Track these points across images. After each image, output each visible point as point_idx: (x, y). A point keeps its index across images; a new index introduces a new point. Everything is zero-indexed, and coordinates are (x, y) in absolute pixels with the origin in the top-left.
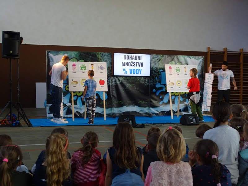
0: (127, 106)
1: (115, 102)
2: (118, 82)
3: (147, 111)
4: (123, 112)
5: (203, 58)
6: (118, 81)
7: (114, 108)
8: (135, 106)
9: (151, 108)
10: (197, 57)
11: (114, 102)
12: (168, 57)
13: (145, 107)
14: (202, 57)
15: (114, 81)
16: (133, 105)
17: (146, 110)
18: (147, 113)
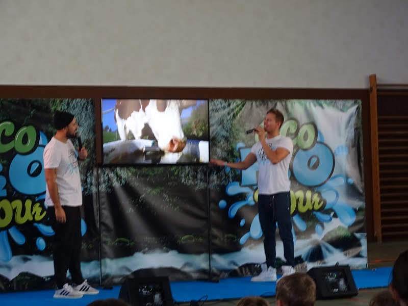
0: (144, 253)
1: (108, 241)
2: (116, 184)
3: (204, 265)
4: (134, 269)
5: (356, 106)
6: (117, 181)
7: (108, 261)
8: (167, 252)
9: (215, 256)
10: (340, 103)
11: (105, 242)
12: (257, 106)
13: (199, 253)
14: (355, 103)
15: (104, 182)
16: (161, 248)
17: (201, 261)
18: (203, 271)
